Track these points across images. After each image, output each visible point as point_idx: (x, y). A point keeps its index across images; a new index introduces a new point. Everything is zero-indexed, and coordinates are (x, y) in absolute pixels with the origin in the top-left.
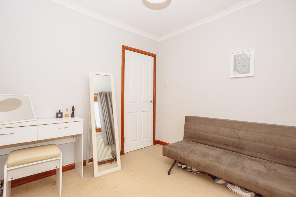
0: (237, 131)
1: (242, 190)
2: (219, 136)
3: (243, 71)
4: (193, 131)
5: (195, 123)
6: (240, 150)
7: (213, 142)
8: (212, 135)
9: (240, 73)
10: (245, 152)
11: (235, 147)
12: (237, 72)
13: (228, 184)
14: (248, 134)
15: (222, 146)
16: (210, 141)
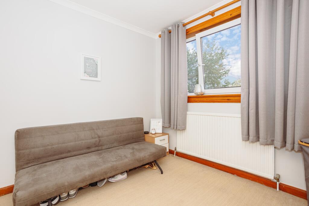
0: (96, 131)
1: (121, 175)
2: (80, 142)
3: (92, 75)
4: (42, 149)
5: (42, 136)
6: (100, 148)
7: (74, 151)
8: (72, 143)
9: (90, 76)
10: (104, 148)
11: (96, 146)
12: (88, 75)
13: (110, 179)
14: (104, 131)
15: (85, 151)
16: (69, 151)
